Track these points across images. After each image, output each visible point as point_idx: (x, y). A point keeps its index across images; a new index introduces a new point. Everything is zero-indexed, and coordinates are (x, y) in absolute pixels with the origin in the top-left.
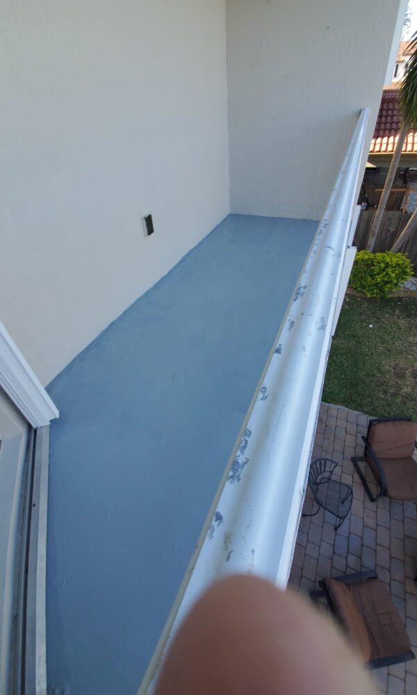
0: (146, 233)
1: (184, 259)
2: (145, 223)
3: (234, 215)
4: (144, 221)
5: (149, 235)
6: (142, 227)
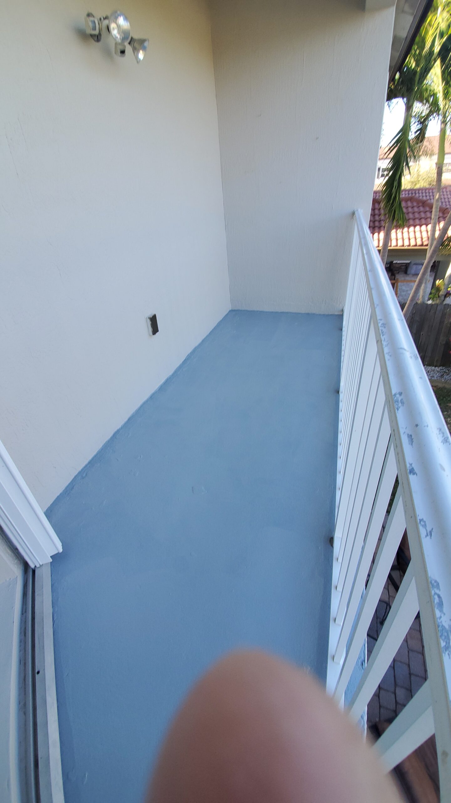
0: (151, 333)
2: (149, 323)
3: (235, 311)
4: (149, 320)
5: (154, 335)
6: (147, 327)
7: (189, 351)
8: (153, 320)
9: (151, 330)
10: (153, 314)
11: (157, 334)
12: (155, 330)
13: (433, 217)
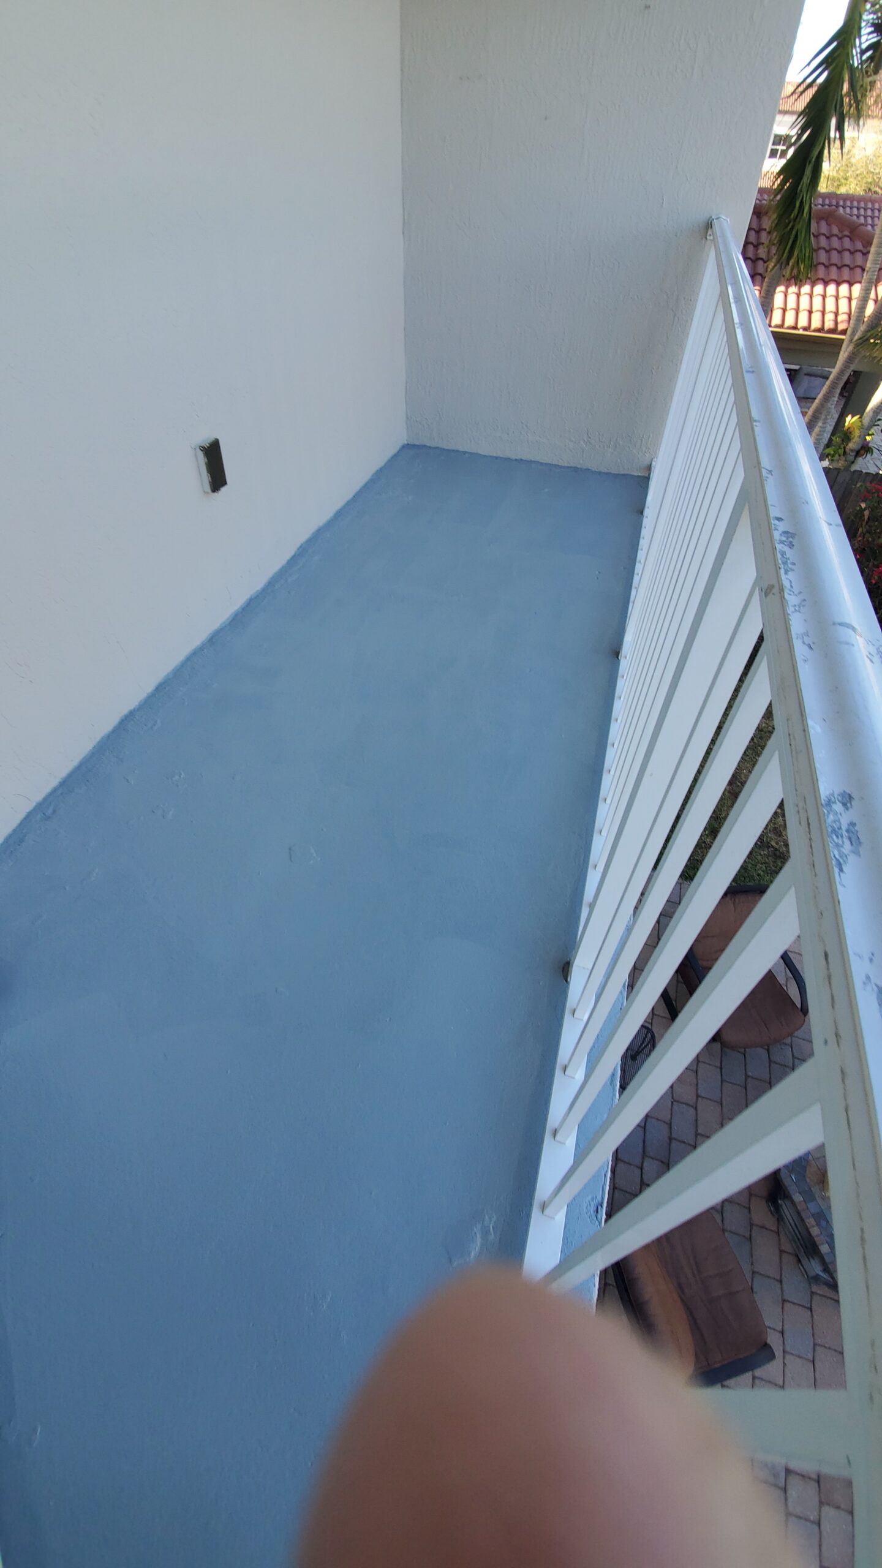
0: (208, 488)
1: (302, 552)
2: (202, 460)
3: (414, 446)
4: (201, 455)
5: (216, 494)
6: (196, 471)
7: (304, 537)
8: (213, 454)
9: (206, 478)
10: (212, 438)
11: (223, 489)
12: (217, 480)
13: (868, 265)
